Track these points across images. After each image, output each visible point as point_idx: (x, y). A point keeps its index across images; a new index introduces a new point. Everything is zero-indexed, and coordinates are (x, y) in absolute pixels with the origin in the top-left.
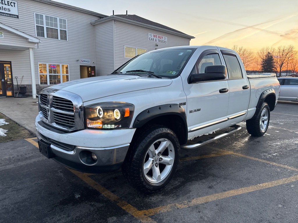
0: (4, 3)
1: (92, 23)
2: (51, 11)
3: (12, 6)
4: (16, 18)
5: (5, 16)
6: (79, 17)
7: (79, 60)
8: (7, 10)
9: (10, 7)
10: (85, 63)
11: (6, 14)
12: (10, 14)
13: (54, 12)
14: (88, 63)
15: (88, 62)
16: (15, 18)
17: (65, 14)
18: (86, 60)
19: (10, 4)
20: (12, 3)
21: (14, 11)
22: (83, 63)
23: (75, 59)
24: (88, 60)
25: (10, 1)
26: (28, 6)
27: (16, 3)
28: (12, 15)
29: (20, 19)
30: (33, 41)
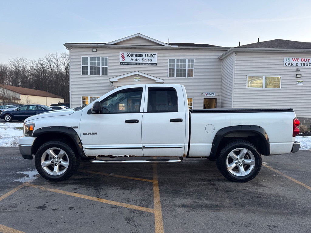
0: (148, 56)
1: (219, 58)
2: (181, 55)
3: (153, 57)
4: (155, 65)
5: (148, 65)
6: (207, 55)
7: (203, 93)
8: (150, 61)
9: (152, 58)
10: (209, 95)
11: (149, 63)
12: (151, 63)
13: (185, 55)
14: (213, 96)
15: (213, 94)
17: (194, 55)
18: (210, 93)
19: (152, 56)
20: (153, 55)
21: (154, 60)
22: (207, 96)
23: (200, 93)
24: (213, 93)
25: (152, 54)
26: (164, 54)
27: (156, 54)
28: (153, 63)
29: (158, 66)
30: (158, 82)
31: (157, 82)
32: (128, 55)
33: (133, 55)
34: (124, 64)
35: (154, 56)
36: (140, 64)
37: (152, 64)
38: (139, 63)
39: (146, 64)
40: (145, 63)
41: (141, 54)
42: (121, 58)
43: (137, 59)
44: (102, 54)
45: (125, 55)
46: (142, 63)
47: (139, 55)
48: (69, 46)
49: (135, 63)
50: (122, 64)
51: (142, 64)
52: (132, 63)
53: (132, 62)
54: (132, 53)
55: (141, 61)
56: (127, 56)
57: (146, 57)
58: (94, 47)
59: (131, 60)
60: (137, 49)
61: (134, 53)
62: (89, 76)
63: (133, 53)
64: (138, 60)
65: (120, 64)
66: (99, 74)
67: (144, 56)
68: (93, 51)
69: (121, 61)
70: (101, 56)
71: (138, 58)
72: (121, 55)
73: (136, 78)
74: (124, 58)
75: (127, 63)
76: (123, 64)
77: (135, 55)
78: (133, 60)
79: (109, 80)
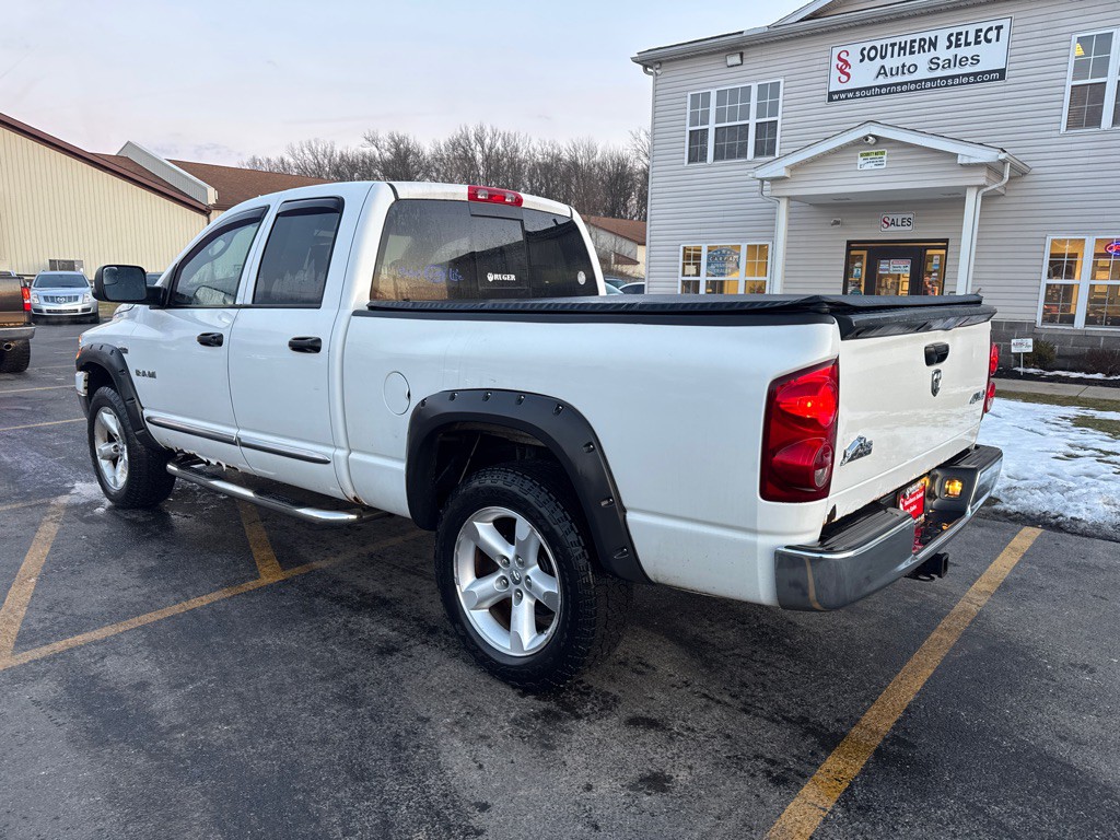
0: (962, 41)
3: (988, 41)
4: (996, 80)
5: (959, 84)
8: (970, 61)
9: (980, 48)
11: (964, 75)
12: (975, 75)
16: (993, 80)
19: (982, 38)
20: (991, 29)
21: (991, 56)
25: (985, 27)
26: (1053, 17)
27: (1006, 23)
28: (983, 73)
29: (1009, 81)
30: (973, 161)
31: (965, 161)
32: (865, 53)
33: (890, 49)
34: (847, 98)
35: (992, 35)
36: (919, 85)
37: (977, 77)
38: (912, 82)
39: (948, 81)
40: (941, 78)
41: (926, 36)
42: (836, 74)
43: (904, 66)
44: (762, 70)
45: (854, 58)
46: (926, 80)
47: (916, 45)
48: (651, 61)
49: (896, 85)
50: (836, 97)
51: (928, 84)
52: (880, 87)
53: (882, 81)
54: (884, 42)
55: (923, 73)
56: (862, 61)
57: (948, 47)
58: (736, 47)
59: (879, 74)
60: (909, 17)
61: (892, 40)
62: (710, 166)
63: (889, 41)
64: (912, 70)
65: (830, 99)
66: (743, 154)
67: (942, 43)
68: (730, 63)
69: (835, 86)
70: (757, 81)
71: (908, 60)
72: (835, 61)
73: (868, 154)
74: (847, 70)
75: (860, 90)
76: (839, 99)
77: (896, 48)
78: (885, 73)
79: (750, 175)
